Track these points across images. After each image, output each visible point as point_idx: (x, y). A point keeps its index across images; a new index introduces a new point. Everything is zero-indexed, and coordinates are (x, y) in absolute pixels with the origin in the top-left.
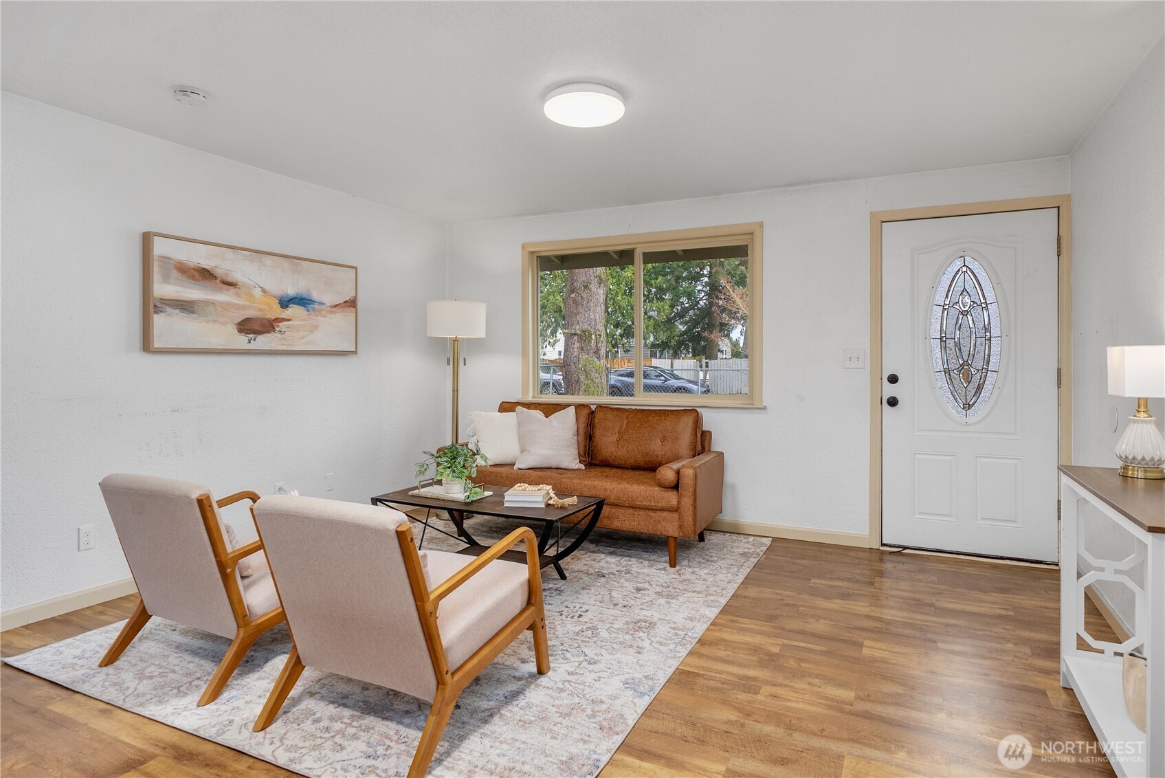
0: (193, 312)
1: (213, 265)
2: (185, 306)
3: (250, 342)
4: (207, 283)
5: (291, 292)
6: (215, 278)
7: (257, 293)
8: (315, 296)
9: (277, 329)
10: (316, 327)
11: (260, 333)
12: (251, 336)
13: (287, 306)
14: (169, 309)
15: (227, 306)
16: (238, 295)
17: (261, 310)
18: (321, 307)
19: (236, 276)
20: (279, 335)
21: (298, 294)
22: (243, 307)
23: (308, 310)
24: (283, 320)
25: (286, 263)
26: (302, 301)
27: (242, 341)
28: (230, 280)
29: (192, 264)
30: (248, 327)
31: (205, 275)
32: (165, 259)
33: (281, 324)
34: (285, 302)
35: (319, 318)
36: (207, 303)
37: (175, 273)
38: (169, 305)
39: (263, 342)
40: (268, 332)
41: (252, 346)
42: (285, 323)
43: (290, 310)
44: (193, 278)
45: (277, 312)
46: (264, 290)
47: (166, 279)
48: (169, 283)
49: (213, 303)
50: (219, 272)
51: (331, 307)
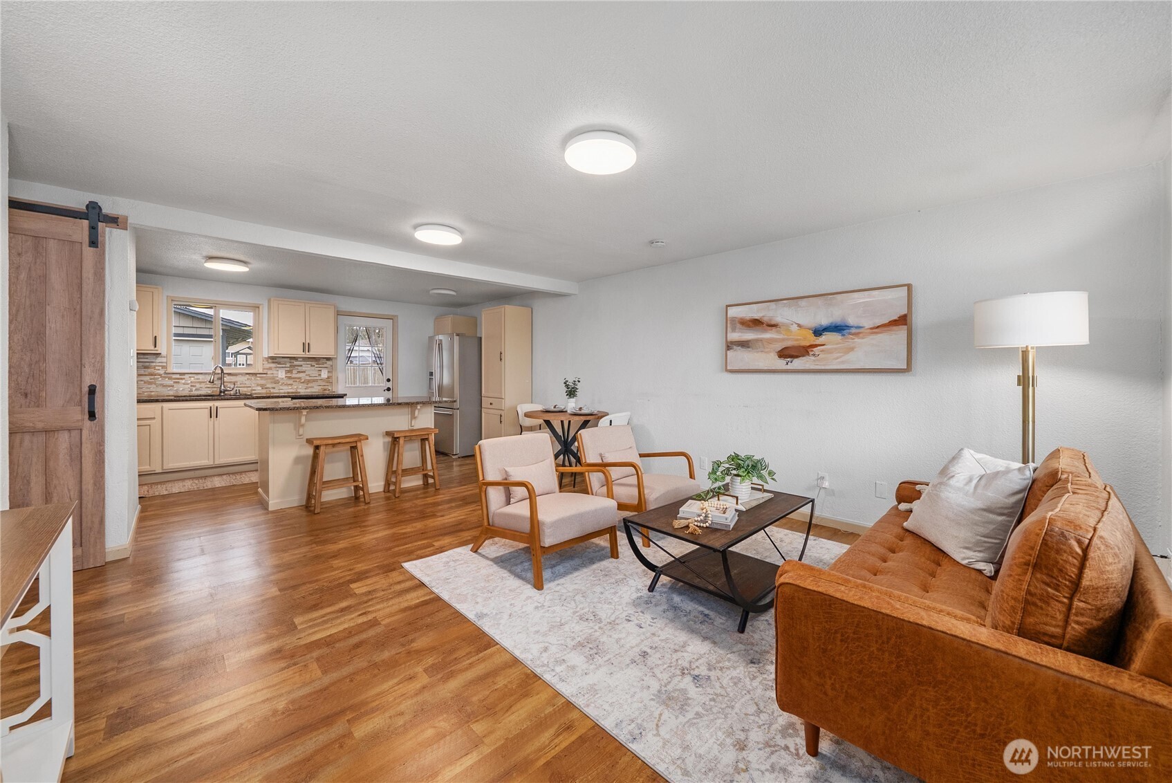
0: (749, 347)
1: (761, 315)
2: (744, 344)
3: (787, 364)
4: (758, 328)
5: (825, 321)
6: (763, 323)
7: (794, 328)
8: (851, 321)
9: (811, 353)
10: (852, 349)
11: (797, 357)
12: (789, 359)
13: (821, 335)
14: (735, 347)
15: (770, 341)
16: (779, 332)
17: (797, 340)
18: (857, 331)
19: (778, 319)
20: (813, 358)
21: (832, 323)
22: (783, 340)
23: (843, 335)
24: (816, 346)
25: (819, 301)
26: (838, 328)
27: (781, 364)
28: (773, 323)
29: (748, 318)
30: (785, 354)
31: (756, 323)
32: (733, 320)
33: (814, 349)
34: (818, 332)
35: (856, 340)
36: (757, 340)
37: (738, 326)
38: (735, 345)
39: (797, 363)
40: (803, 356)
41: (790, 367)
42: (819, 348)
43: (824, 337)
44: (749, 326)
45: (812, 340)
46: (799, 326)
47: (734, 330)
48: (735, 332)
49: (761, 340)
50: (765, 319)
51: (871, 329)
